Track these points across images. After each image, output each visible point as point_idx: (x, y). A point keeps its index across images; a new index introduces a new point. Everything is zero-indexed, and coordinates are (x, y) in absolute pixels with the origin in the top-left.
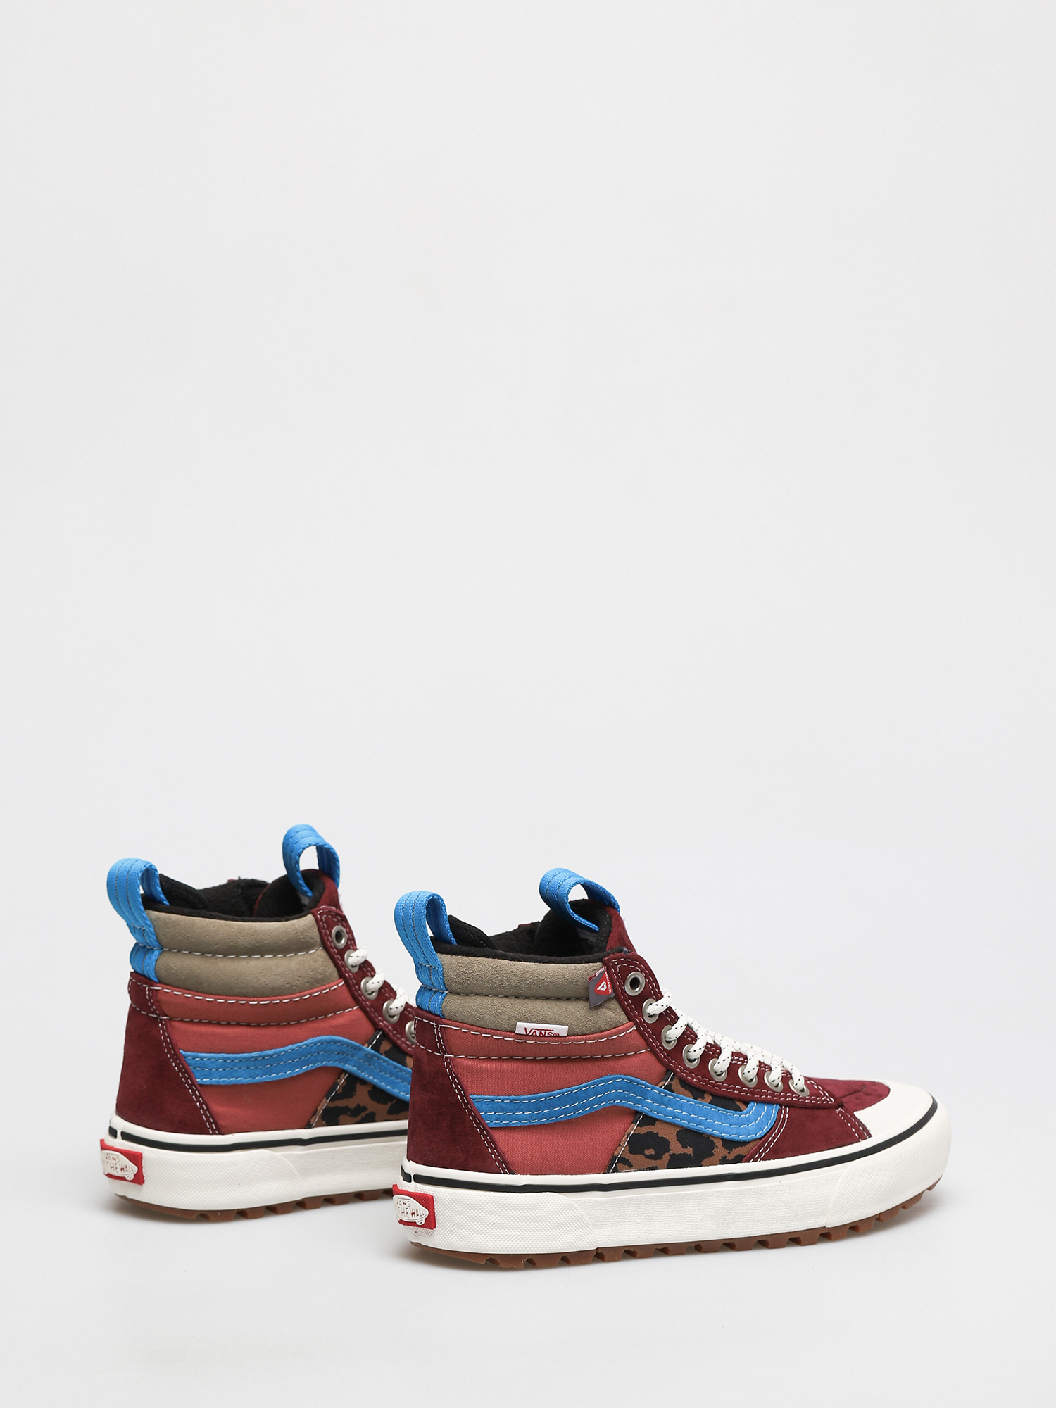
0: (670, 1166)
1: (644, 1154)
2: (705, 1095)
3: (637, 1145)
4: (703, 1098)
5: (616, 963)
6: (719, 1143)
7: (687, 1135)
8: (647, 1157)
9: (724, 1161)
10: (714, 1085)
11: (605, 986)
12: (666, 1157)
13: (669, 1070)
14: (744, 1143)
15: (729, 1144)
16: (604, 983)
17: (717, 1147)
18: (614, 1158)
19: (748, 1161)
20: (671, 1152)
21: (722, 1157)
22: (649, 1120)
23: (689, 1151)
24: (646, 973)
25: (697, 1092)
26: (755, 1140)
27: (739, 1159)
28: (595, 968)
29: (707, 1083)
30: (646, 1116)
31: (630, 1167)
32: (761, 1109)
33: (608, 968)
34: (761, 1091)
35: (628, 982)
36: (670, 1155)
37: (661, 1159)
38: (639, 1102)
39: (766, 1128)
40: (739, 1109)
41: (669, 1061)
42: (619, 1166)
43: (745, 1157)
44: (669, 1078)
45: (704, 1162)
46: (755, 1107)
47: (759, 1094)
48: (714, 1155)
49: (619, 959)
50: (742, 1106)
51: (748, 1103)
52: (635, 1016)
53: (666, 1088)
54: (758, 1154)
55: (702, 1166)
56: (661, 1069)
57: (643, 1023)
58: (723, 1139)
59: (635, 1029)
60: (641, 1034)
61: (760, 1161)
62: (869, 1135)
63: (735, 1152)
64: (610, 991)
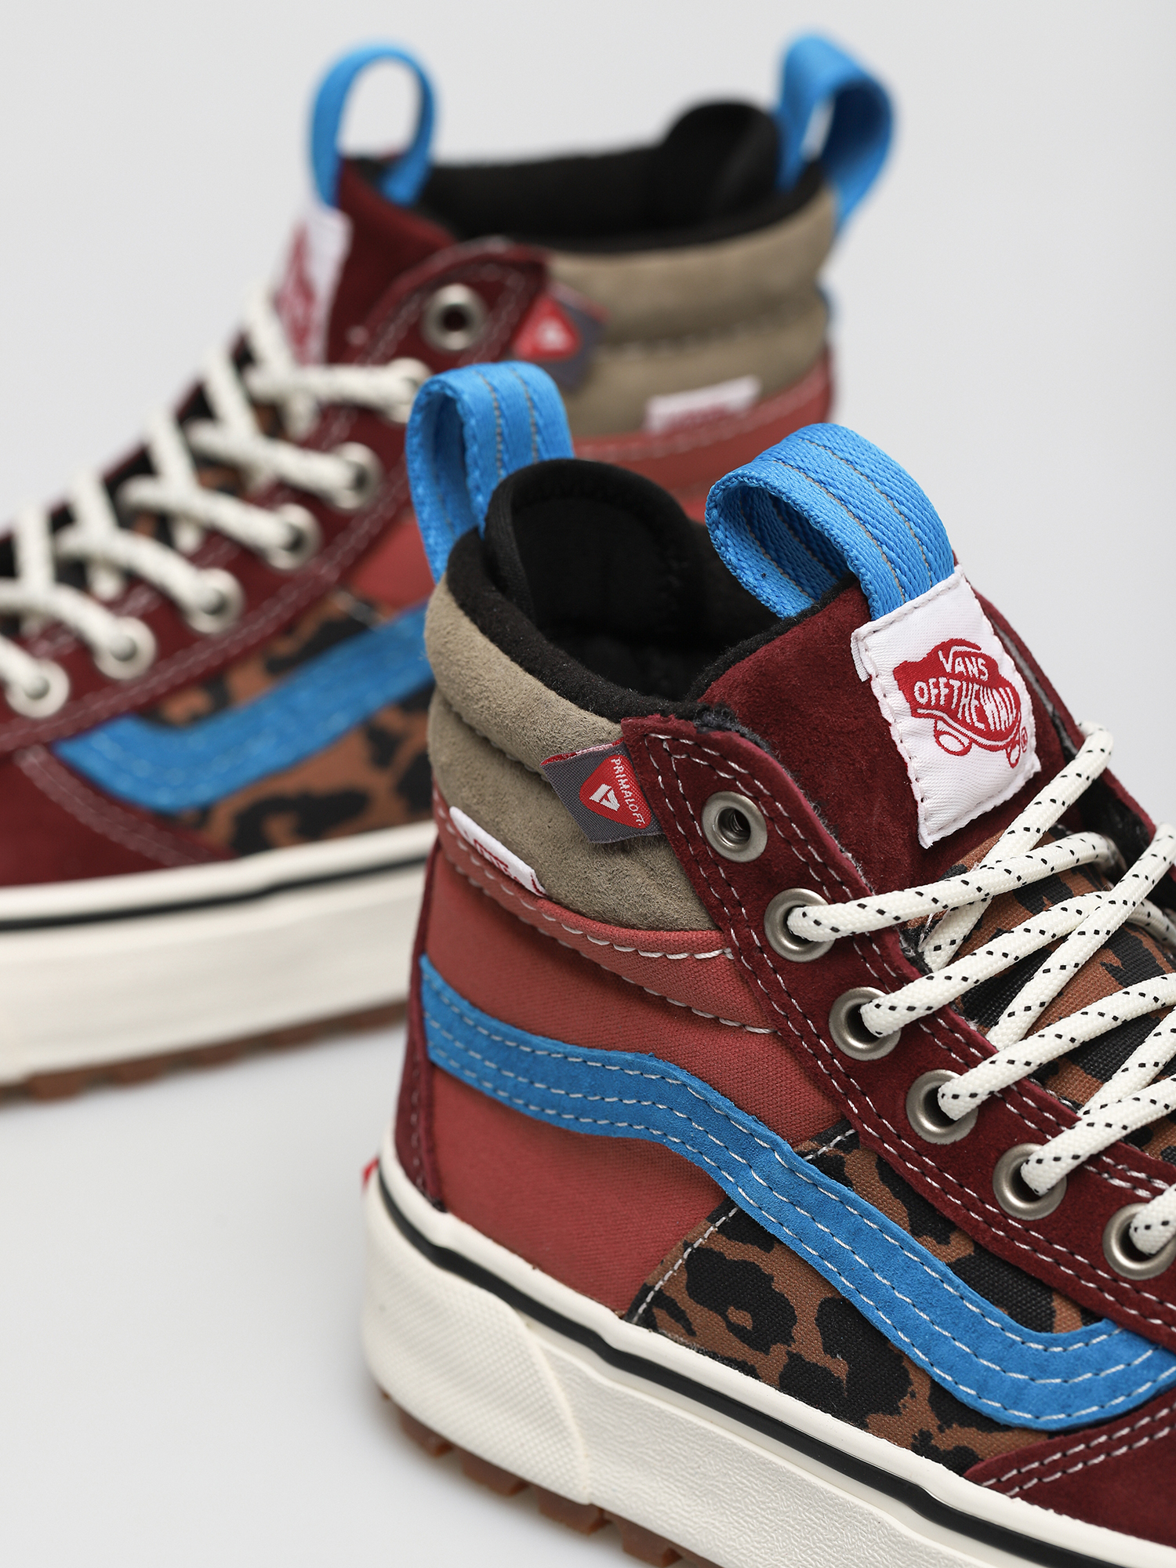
0: (784, 1384)
1: (725, 1318)
2: (954, 1238)
3: (709, 1280)
4: (943, 1240)
5: (665, 745)
6: (923, 1390)
7: (843, 1321)
8: (734, 1328)
9: (923, 1446)
10: (990, 1220)
12: (779, 1353)
13: (841, 1118)
14: (988, 1424)
15: (944, 1402)
16: (604, 788)
17: (913, 1395)
18: (647, 1289)
19: (977, 1480)
20: (794, 1348)
21: (921, 1432)
22: (745, 1228)
23: (839, 1368)
24: (773, 810)
25: (927, 1219)
26: (1025, 1429)
27: (961, 1463)
28: (604, 736)
29: (969, 1204)
30: (741, 1212)
31: (688, 1333)
32: (1123, 1351)
33: (635, 749)
34: (1161, 1303)
35: (712, 814)
36: (788, 1353)
37: (767, 1352)
38: (730, 1165)
39: (1090, 1412)
40: (1039, 1321)
41: (849, 1091)
42: (660, 1314)
43: (981, 1465)
44: (839, 1138)
45: (871, 1418)
46: (1103, 1336)
47: (1148, 1310)
48: (900, 1413)
49: (676, 735)
50: (1064, 1312)
51: (1090, 1315)
52: (735, 921)
53: (820, 1162)
54: (1015, 1472)
55: (863, 1426)
56: (812, 1102)
57: (761, 950)
58: (933, 1381)
59: (730, 956)
60: (746, 978)
61: (1012, 1497)
63: (958, 1436)
64: (641, 819)
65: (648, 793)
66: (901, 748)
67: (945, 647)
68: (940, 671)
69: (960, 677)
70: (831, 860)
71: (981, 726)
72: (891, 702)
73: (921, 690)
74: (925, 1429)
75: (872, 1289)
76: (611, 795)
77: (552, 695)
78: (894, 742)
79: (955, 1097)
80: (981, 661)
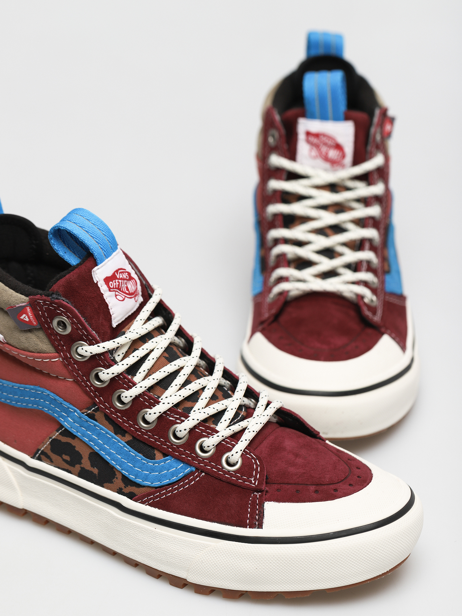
0: (79, 475)
1: (62, 458)
2: (127, 435)
4: (124, 435)
5: (42, 304)
6: (120, 477)
7: (96, 457)
8: (65, 460)
9: (120, 492)
10: (137, 430)
12: (78, 467)
13: (95, 404)
14: (138, 485)
15: (126, 480)
16: (24, 315)
17: (117, 478)
18: (39, 450)
19: (136, 501)
20: (82, 466)
21: (119, 488)
22: (67, 433)
23: (95, 471)
24: (73, 321)
25: (119, 430)
26: (149, 487)
27: (131, 496)
28: (24, 300)
29: (131, 426)
30: (66, 429)
31: (51, 462)
32: (175, 464)
33: (33, 305)
34: (185, 451)
35: (55, 322)
36: (81, 467)
37: (74, 467)
38: (63, 417)
39: (166, 481)
40: (152, 457)
41: (96, 396)
42: (42, 456)
43: (137, 497)
44: (93, 409)
45: (105, 484)
46: (169, 460)
47: (181, 453)
48: (113, 483)
49: (45, 301)
50: (158, 454)
51: (165, 455)
52: (62, 350)
53: (89, 415)
54: (146, 498)
55: (103, 486)
56: (85, 399)
57: (70, 358)
58: (122, 474)
59: (61, 360)
60: (66, 366)
61: (146, 505)
62: (260, 526)
63: (130, 489)
64: (35, 323)
65: (37, 316)
66: (106, 301)
67: (117, 271)
68: (116, 278)
69: (121, 279)
70: (89, 334)
71: (127, 292)
72: (103, 288)
73: (111, 284)
74: (121, 487)
75: (104, 449)
76: (26, 317)
77: (7, 288)
78: (104, 299)
79: (126, 397)
80: (127, 273)
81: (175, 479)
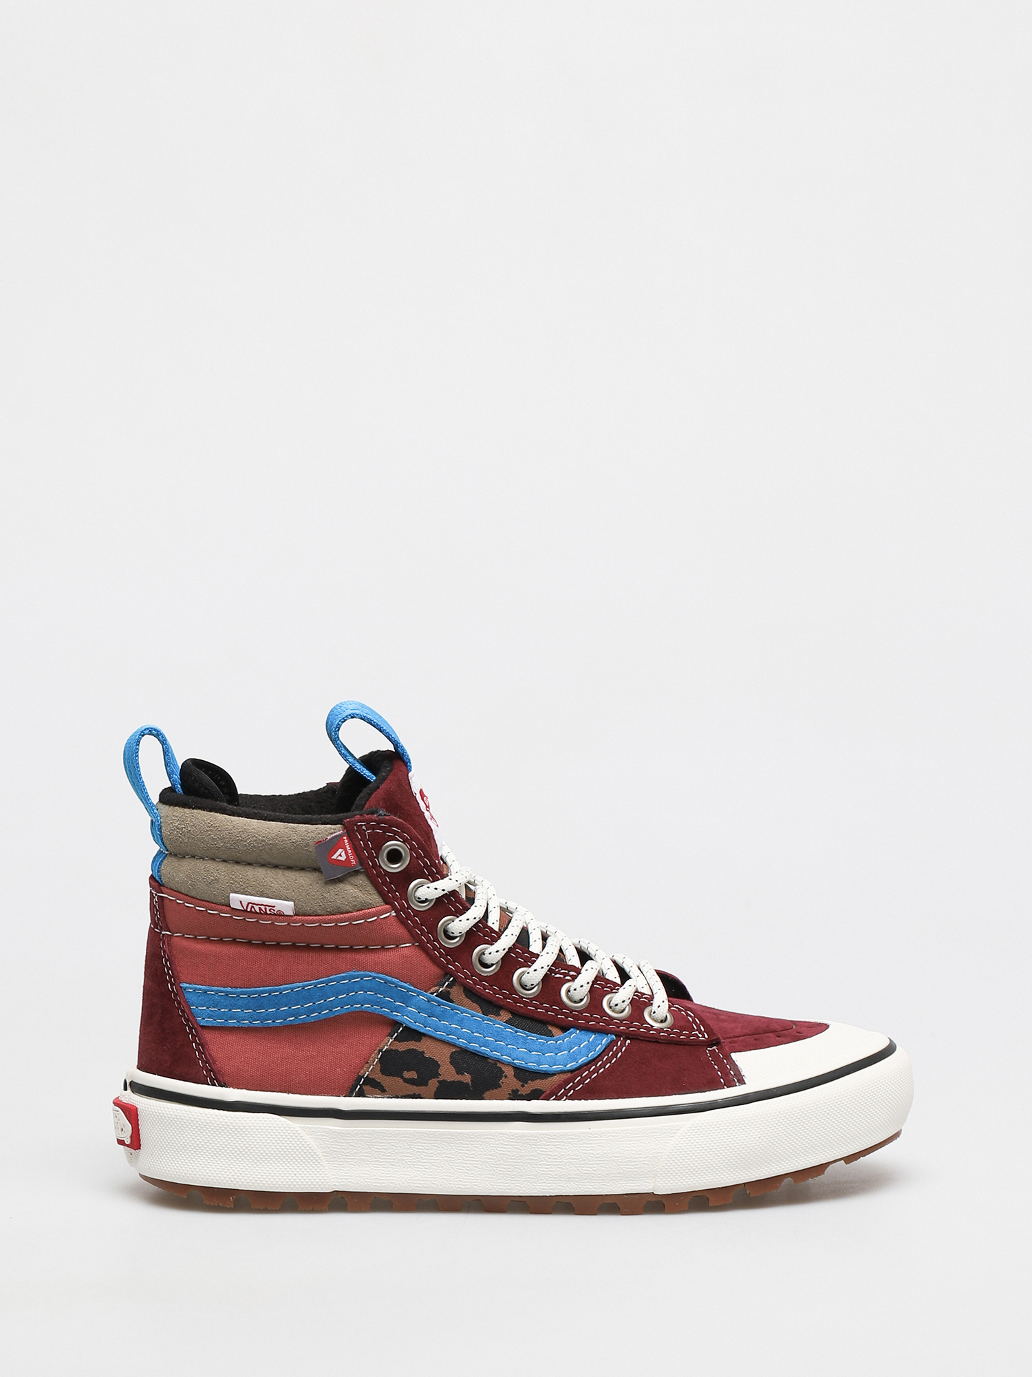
0: (437, 1096)
1: (402, 1077)
2: (504, 1012)
3: (392, 1064)
4: (498, 1015)
5: (364, 827)
6: (509, 1072)
7: (464, 1057)
8: (406, 1081)
9: (515, 1096)
10: (517, 1001)
11: (343, 854)
12: (433, 1083)
13: (447, 973)
14: (545, 1075)
15: (524, 1074)
16: (340, 850)
17: (506, 1077)
18: (359, 1079)
19: (547, 1099)
20: (441, 1078)
21: (513, 1091)
22: (412, 1034)
24: (411, 845)
25: (489, 1006)
26: (562, 1073)
27: (535, 1095)
28: (333, 831)
29: (505, 996)
30: (407, 1029)
31: (380, 1090)
32: (586, 1038)
33: (350, 832)
34: (592, 1016)
35: (384, 853)
36: (438, 1081)
37: (427, 1085)
38: (397, 1009)
39: (582, 1060)
40: (547, 1034)
41: (449, 962)
42: (367, 1088)
43: (545, 1094)
44: (447, 983)
45: (487, 1094)
46: (574, 1034)
47: (588, 1020)
48: (501, 1087)
49: (368, 822)
50: (554, 1030)
51: (564, 1029)
52: (395, 898)
53: (440, 995)
54: (563, 1090)
55: (483, 1099)
56: (434, 970)
57: (408, 909)
58: (515, 1067)
59: (394, 914)
60: (403, 922)
61: (565, 1100)
62: (742, 1082)
63: (532, 1085)
64: (353, 862)
65: (356, 849)
70: (433, 863)
74: (514, 1089)
75: (476, 1040)
78: (427, 820)
79: (492, 955)
81: (591, 1055)
